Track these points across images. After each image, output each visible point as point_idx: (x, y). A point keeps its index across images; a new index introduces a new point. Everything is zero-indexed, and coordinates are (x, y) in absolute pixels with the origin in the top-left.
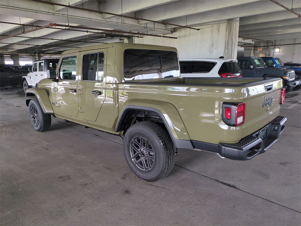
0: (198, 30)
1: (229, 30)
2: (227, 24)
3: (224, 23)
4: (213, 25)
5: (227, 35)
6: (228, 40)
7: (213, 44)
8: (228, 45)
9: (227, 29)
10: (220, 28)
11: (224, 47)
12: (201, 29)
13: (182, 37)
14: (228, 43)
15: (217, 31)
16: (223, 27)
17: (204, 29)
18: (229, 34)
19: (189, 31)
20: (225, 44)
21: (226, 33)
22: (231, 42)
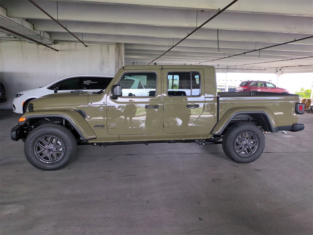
0: (87, 46)
1: (118, 51)
2: (116, 46)
3: (113, 45)
4: (102, 45)
5: (117, 56)
6: (118, 60)
7: (103, 62)
8: (118, 64)
9: (116, 51)
10: (110, 48)
11: (114, 66)
12: (90, 46)
13: (66, 50)
14: (118, 63)
15: (107, 51)
16: (112, 49)
17: (93, 47)
18: (119, 56)
19: (74, 46)
20: (116, 64)
21: (116, 54)
22: (120, 63)
